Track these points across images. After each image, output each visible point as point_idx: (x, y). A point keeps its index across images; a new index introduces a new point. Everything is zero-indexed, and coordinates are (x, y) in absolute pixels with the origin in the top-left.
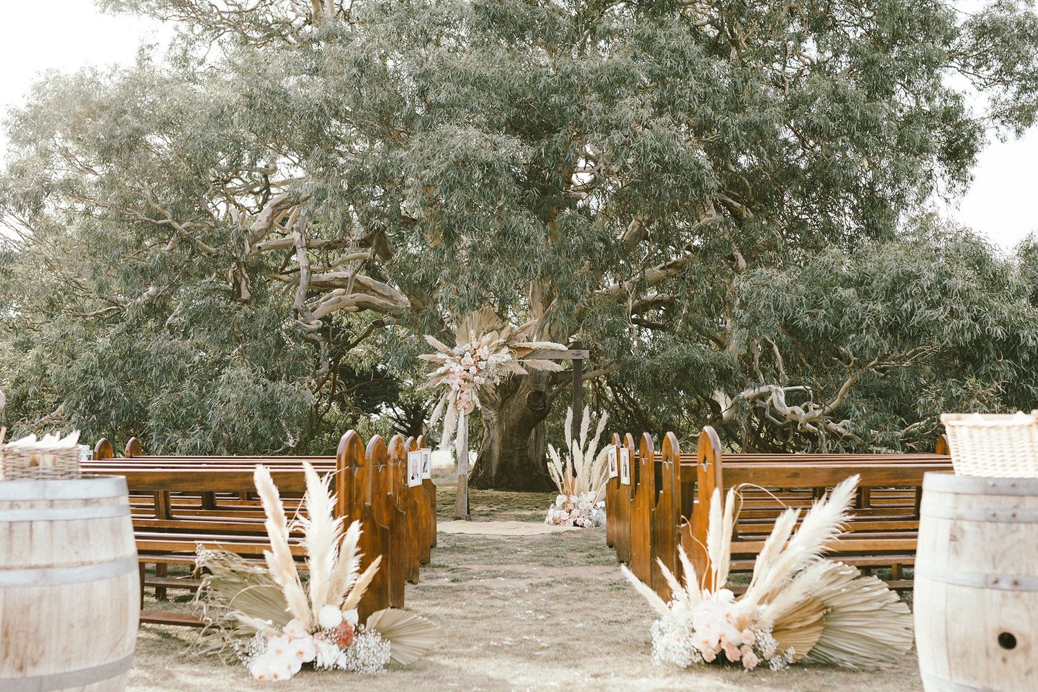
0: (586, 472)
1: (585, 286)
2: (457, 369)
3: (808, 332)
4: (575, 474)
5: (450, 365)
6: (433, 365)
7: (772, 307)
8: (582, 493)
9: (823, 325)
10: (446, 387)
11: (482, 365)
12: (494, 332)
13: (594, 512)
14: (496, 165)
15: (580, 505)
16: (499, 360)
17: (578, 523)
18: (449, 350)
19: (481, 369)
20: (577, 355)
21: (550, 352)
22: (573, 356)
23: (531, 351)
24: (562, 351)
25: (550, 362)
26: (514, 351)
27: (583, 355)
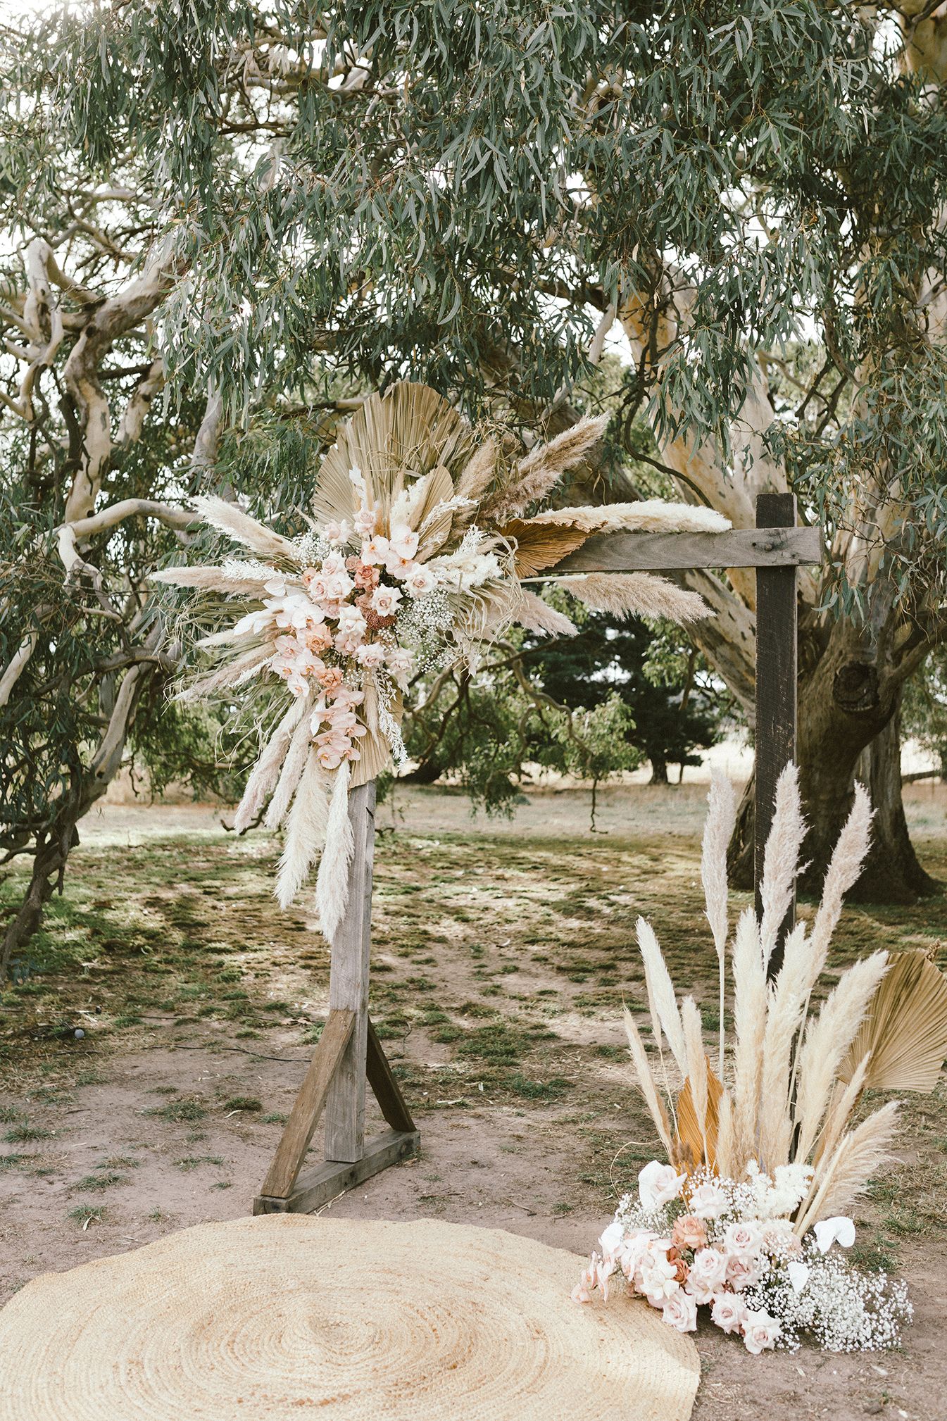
2: (302, 616)
5: (282, 601)
6: (219, 607)
8: (751, 1168)
10: (276, 685)
12: (437, 472)
13: (800, 1269)
15: (733, 1231)
16: (461, 581)
18: (284, 545)
19: (383, 613)
20: (769, 550)
21: (661, 543)
22: (752, 552)
23: (583, 540)
24: (709, 535)
25: (657, 581)
26: (511, 543)
27: (796, 549)
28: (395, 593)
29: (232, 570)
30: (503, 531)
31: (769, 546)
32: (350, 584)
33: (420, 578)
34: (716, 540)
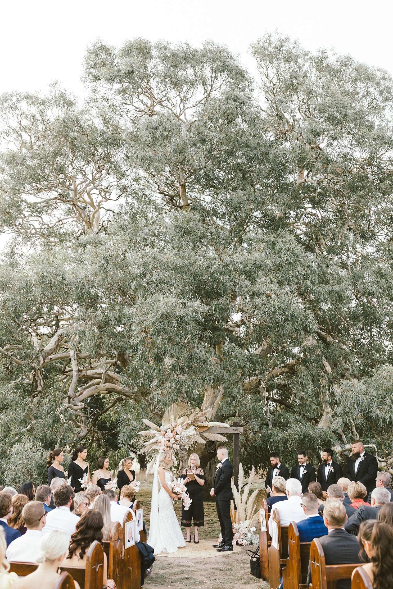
0: (243, 507)
1: (239, 389)
2: (163, 440)
3: (379, 419)
4: (236, 508)
5: (159, 437)
6: (148, 438)
7: (356, 404)
8: (241, 522)
9: (388, 416)
10: (155, 451)
11: (178, 437)
12: (186, 417)
13: (249, 535)
14: (186, 318)
15: (240, 530)
16: (189, 434)
17: (239, 542)
18: (158, 428)
19: (177, 439)
20: (236, 430)
21: (219, 429)
22: (233, 431)
23: (208, 428)
25: (219, 435)
26: (198, 428)
27: (240, 431)
29: (152, 432)
30: (196, 426)
32: (172, 435)
33: (184, 434)
34: (228, 429)
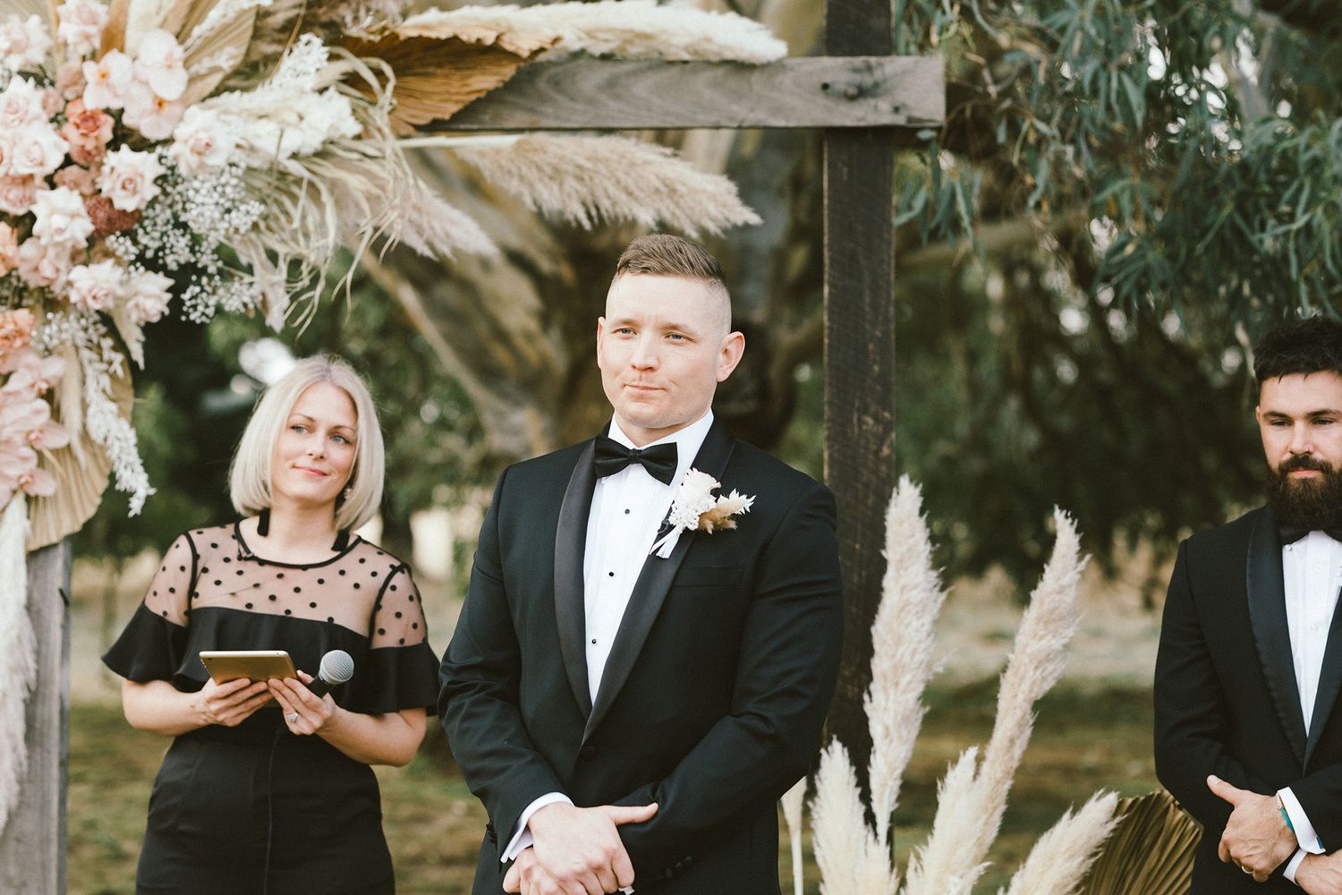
11: (131, 176)
16: (270, 142)
19: (126, 203)
20: (852, 98)
21: (651, 79)
22: (821, 100)
23: (509, 71)
24: (741, 67)
26: (379, 74)
27: (901, 97)
28: (146, 165)
30: (360, 48)
31: (852, 91)
32: (57, 146)
33: (204, 137)
34: (756, 77)
